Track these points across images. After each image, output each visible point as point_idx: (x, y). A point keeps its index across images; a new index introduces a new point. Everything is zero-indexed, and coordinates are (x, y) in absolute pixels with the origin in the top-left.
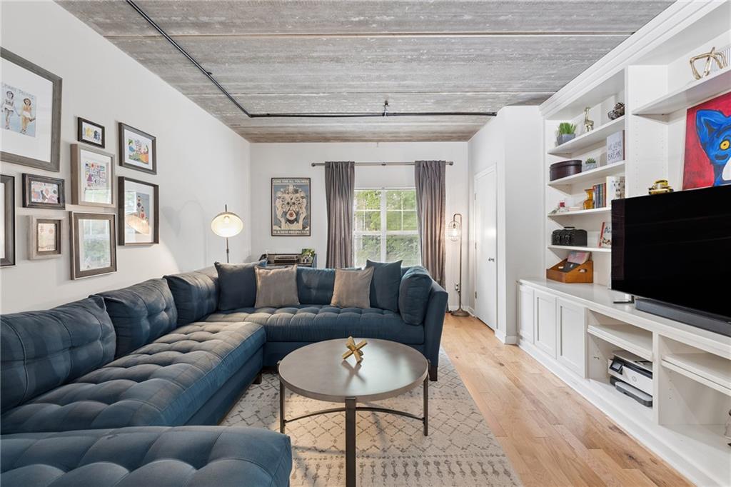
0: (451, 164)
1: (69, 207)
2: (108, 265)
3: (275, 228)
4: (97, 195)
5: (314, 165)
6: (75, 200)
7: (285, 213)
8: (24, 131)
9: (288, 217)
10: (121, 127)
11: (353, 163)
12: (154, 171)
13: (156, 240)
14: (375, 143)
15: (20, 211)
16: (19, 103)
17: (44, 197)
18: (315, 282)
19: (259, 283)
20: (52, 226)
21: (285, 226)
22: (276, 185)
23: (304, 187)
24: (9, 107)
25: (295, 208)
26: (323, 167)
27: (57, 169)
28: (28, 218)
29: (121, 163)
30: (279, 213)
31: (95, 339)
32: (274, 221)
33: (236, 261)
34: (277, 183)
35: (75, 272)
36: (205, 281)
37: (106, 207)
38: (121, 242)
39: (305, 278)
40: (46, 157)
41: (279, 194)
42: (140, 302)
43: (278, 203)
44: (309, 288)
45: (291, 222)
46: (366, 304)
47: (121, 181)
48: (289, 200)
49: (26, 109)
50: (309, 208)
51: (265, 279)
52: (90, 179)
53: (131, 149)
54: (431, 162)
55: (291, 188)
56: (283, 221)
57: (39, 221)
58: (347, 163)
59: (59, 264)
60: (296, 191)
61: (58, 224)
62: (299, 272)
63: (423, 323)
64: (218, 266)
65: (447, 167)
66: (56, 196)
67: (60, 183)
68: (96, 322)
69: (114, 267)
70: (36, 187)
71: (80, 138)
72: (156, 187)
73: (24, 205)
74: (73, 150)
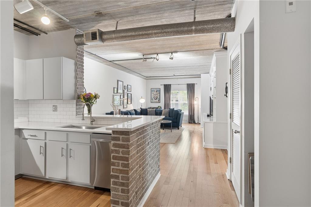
0: (197, 84)
2: (127, 107)
3: (152, 101)
5: (161, 85)
7: (154, 97)
9: (155, 98)
10: (128, 85)
11: (171, 85)
12: (131, 91)
13: (131, 103)
14: (176, 79)
18: (159, 112)
19: (148, 112)
21: (154, 100)
22: (152, 90)
23: (159, 91)
25: (157, 96)
26: (163, 86)
29: (128, 91)
30: (153, 97)
32: (152, 99)
33: (143, 107)
34: (152, 89)
36: (139, 111)
37: (126, 98)
38: (128, 104)
39: (157, 111)
40: (122, 92)
41: (153, 92)
43: (153, 94)
44: (157, 113)
45: (156, 99)
46: (168, 116)
47: (128, 94)
48: (155, 94)
49: (121, 87)
50: (160, 96)
51: (149, 111)
52: (125, 94)
53: (129, 88)
54: (190, 84)
55: (156, 91)
56: (153, 99)
58: (169, 85)
59: (123, 106)
60: (157, 92)
62: (156, 110)
63: (177, 119)
64: (141, 108)
65: (195, 85)
66: (123, 97)
70: (121, 96)
72: (131, 94)
73: (121, 99)
74: (124, 90)
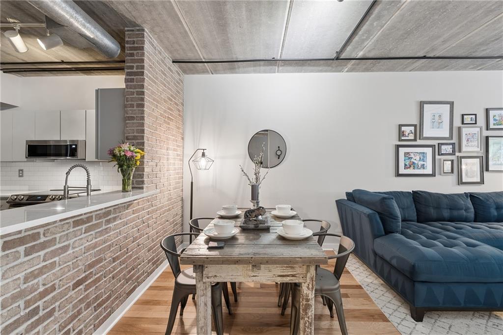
1: (457, 154)
2: (479, 180)
4: (472, 147)
6: (460, 151)
8: (439, 128)
10: (487, 110)
15: (437, 157)
16: (437, 118)
17: (447, 151)
20: (450, 162)
24: (434, 121)
27: (452, 139)
28: (440, 159)
29: (488, 128)
31: (462, 209)
35: (460, 182)
37: (477, 152)
38: (487, 170)
40: (448, 136)
42: (491, 200)
49: (439, 119)
52: (468, 140)
53: (495, 120)
57: (444, 160)
59: (453, 178)
61: (452, 161)
66: (452, 150)
67: (453, 144)
68: (463, 203)
69: (482, 182)
70: (443, 147)
71: (463, 123)
73: (439, 155)
74: (459, 129)
